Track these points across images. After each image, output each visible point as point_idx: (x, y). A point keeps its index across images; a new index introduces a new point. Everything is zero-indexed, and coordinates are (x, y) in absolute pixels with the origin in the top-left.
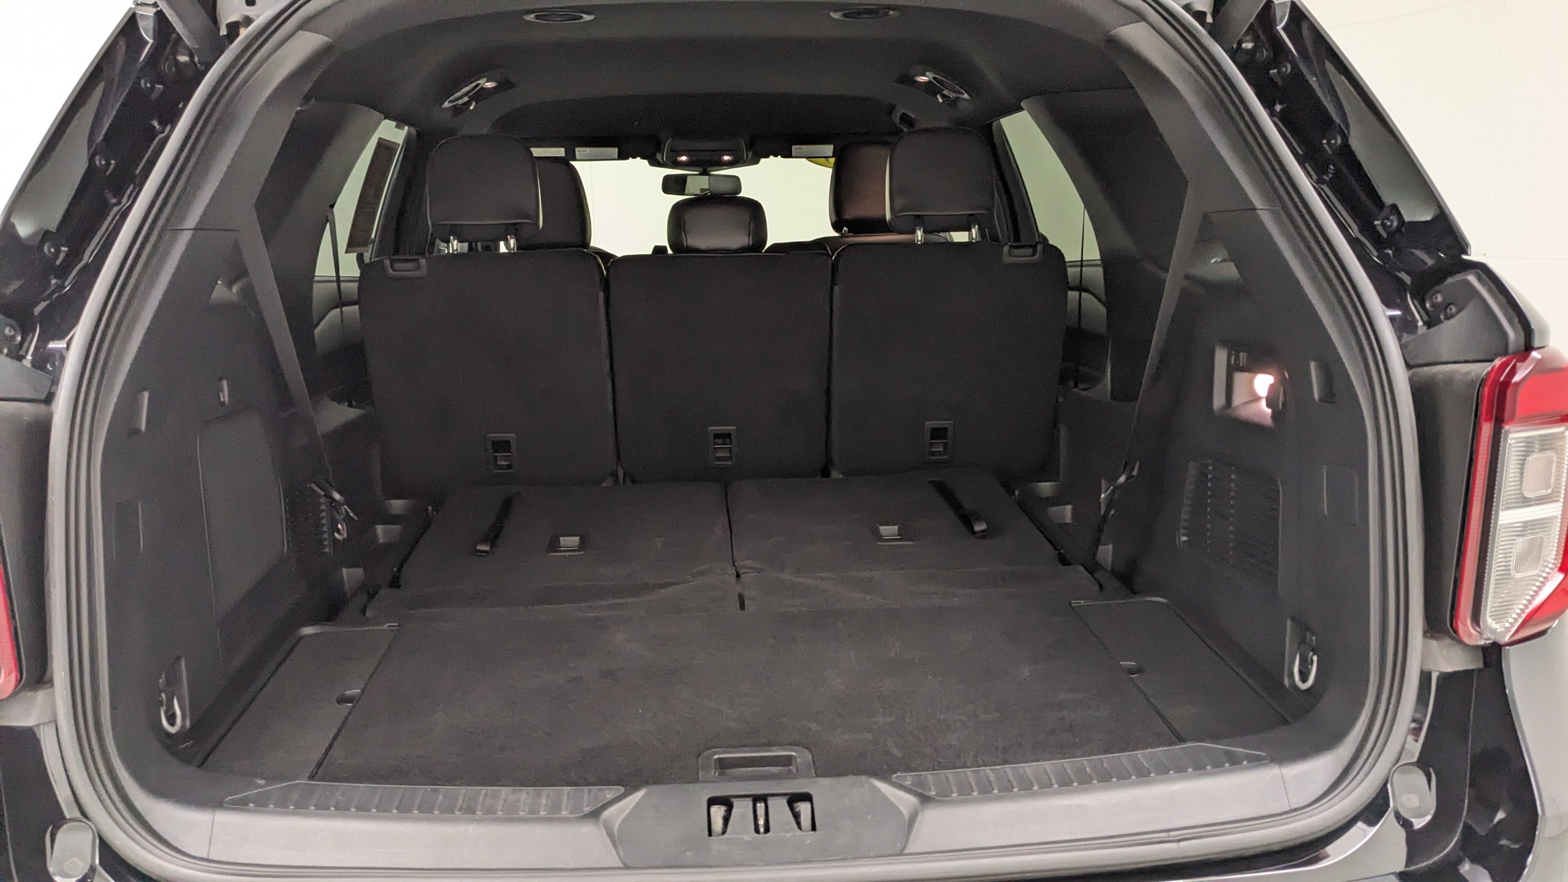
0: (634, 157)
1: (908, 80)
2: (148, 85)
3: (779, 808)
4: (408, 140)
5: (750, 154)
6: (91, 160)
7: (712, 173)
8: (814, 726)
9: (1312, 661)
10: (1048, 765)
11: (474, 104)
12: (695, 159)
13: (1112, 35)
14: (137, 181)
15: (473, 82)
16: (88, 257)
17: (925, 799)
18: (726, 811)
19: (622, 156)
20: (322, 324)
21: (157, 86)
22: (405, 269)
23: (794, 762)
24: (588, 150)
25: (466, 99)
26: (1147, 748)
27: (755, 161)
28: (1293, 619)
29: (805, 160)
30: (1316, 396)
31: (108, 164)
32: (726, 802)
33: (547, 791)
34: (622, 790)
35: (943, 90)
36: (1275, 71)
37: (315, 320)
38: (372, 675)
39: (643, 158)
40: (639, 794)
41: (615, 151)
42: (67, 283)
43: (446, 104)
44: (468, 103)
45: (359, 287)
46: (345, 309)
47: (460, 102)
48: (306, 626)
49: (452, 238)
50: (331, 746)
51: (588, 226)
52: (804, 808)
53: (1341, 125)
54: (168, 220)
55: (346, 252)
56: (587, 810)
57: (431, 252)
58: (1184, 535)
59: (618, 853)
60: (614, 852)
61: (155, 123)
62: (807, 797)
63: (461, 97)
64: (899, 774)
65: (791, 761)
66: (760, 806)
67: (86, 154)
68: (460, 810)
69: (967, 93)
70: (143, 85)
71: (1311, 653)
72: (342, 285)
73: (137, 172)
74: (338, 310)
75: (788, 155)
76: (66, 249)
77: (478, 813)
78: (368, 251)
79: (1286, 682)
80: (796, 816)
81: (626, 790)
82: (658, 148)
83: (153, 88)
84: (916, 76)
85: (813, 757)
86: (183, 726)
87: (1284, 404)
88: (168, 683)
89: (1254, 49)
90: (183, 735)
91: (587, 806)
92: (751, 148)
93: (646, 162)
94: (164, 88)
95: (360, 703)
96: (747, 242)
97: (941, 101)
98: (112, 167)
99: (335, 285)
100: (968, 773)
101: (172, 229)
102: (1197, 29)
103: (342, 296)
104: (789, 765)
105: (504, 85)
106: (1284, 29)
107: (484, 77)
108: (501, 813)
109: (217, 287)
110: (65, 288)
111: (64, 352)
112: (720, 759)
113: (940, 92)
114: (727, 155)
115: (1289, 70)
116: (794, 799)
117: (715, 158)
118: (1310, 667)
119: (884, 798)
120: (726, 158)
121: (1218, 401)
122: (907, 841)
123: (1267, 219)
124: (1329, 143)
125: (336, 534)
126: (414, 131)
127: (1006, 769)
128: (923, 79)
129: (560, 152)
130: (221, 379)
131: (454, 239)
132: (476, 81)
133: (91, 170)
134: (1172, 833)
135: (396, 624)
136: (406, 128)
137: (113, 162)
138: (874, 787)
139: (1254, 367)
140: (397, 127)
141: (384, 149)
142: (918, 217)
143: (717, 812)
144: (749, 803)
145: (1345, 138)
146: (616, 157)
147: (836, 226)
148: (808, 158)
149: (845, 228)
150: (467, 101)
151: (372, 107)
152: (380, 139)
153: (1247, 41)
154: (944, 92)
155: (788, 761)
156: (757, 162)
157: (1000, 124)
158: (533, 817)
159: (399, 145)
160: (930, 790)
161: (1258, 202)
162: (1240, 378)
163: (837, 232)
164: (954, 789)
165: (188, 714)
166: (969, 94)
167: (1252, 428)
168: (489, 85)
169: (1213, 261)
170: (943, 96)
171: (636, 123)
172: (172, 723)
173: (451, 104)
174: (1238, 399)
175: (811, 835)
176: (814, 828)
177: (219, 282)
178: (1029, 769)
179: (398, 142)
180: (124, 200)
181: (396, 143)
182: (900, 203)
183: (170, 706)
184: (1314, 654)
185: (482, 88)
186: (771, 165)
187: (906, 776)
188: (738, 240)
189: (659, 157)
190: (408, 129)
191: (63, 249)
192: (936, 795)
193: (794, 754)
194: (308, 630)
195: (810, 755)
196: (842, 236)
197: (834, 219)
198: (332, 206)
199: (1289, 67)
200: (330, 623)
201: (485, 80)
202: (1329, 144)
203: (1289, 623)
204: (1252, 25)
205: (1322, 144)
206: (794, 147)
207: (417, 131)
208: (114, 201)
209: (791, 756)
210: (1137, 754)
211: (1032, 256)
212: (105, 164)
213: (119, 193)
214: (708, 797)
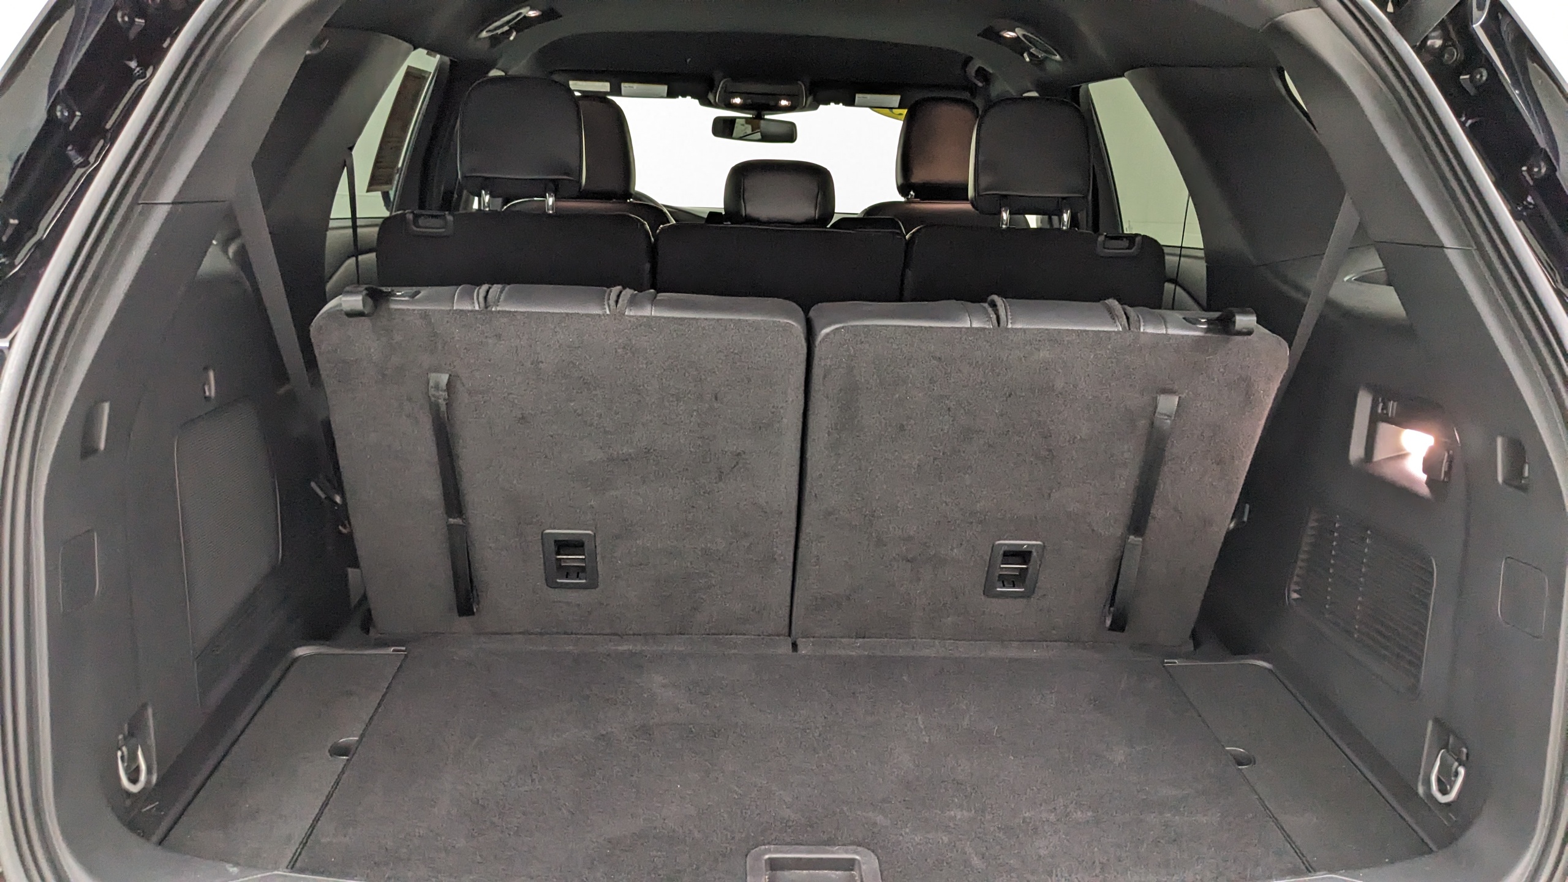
0: (684, 96)
1: (992, 34)
2: (126, 19)
4: (440, 69)
5: (810, 99)
6: (51, 110)
7: (767, 117)
8: (880, 819)
9: (1457, 774)
11: (514, 34)
12: (749, 101)
13: (1278, 22)
14: (109, 135)
15: (513, 12)
16: (44, 229)
19: (671, 94)
20: (335, 278)
21: (137, 20)
22: (431, 226)
23: (856, 867)
24: (636, 86)
25: (506, 28)
27: (814, 107)
28: (1437, 721)
29: (868, 109)
30: (1500, 479)
31: (72, 115)
35: (1031, 48)
36: (1467, 77)
37: (327, 269)
38: (371, 718)
39: (693, 97)
41: (664, 88)
42: (17, 261)
43: (484, 34)
44: (508, 33)
45: (379, 234)
46: (360, 258)
47: (499, 31)
48: (300, 646)
49: (483, 192)
50: (317, 820)
51: (632, 171)
53: (1548, 150)
54: (138, 195)
55: (368, 191)
57: (457, 208)
58: (1295, 591)
61: (133, 64)
63: (502, 26)
65: (853, 866)
67: (45, 105)
69: (1059, 54)
70: (120, 20)
71: (1456, 764)
72: (359, 230)
73: (108, 126)
74: (354, 259)
75: (850, 102)
76: (16, 222)
78: (392, 189)
79: (1421, 790)
82: (711, 86)
83: (132, 22)
84: (1001, 31)
85: (879, 860)
86: (148, 781)
87: (1447, 473)
88: (131, 734)
89: (1443, 47)
90: (146, 794)
92: (810, 94)
93: (696, 101)
94: (146, 22)
95: (356, 755)
96: (813, 215)
97: (1028, 59)
98: (77, 119)
99: (351, 231)
101: (144, 204)
102: (1380, 19)
103: (359, 244)
104: (852, 870)
105: (549, 15)
106: (1482, 25)
107: (528, 6)
109: (210, 250)
110: (15, 267)
111: (6, 351)
112: (769, 859)
113: (1027, 49)
114: (784, 99)
115: (1484, 78)
117: (772, 103)
118: (1453, 778)
120: (784, 103)
121: (1356, 451)
123: (1456, 259)
124: (1529, 171)
125: (340, 527)
126: (447, 59)
128: (1010, 34)
129: (604, 87)
130: (206, 369)
131: (486, 194)
132: (517, 10)
133: (51, 121)
135: (404, 648)
136: (438, 56)
137: (78, 113)
139: (1403, 420)
140: (428, 54)
141: (414, 77)
142: (1005, 196)
145: (1552, 169)
146: (665, 95)
147: (903, 189)
148: (871, 107)
149: (912, 193)
150: (507, 31)
151: (399, 37)
152: (409, 67)
153: (1434, 38)
154: (1031, 50)
155: (850, 865)
156: (816, 108)
157: (1088, 91)
159: (430, 73)
161: (1446, 237)
162: (1385, 429)
163: (902, 196)
165: (155, 767)
166: (1061, 56)
167: (1402, 493)
168: (532, 14)
169: (1346, 279)
170: (1031, 55)
171: (688, 60)
172: (134, 780)
173: (490, 34)
174: (1379, 455)
177: (214, 242)
179: (429, 70)
180: (92, 159)
181: (426, 72)
182: (984, 181)
183: (133, 757)
184: (1460, 765)
185: (525, 17)
186: (832, 113)
188: (803, 210)
189: (711, 97)
190: (441, 58)
191: (12, 221)
193: (857, 857)
194: (301, 651)
195: (875, 858)
196: (908, 202)
197: (900, 181)
198: (351, 149)
199: (1485, 73)
200: (328, 643)
201: (528, 8)
202: (1532, 171)
203: (1430, 724)
204: (1443, 21)
205: (1522, 171)
206: (857, 96)
207: (451, 60)
208: (80, 160)
209: (854, 860)
211: (1128, 248)
212: (68, 117)
213: (85, 150)
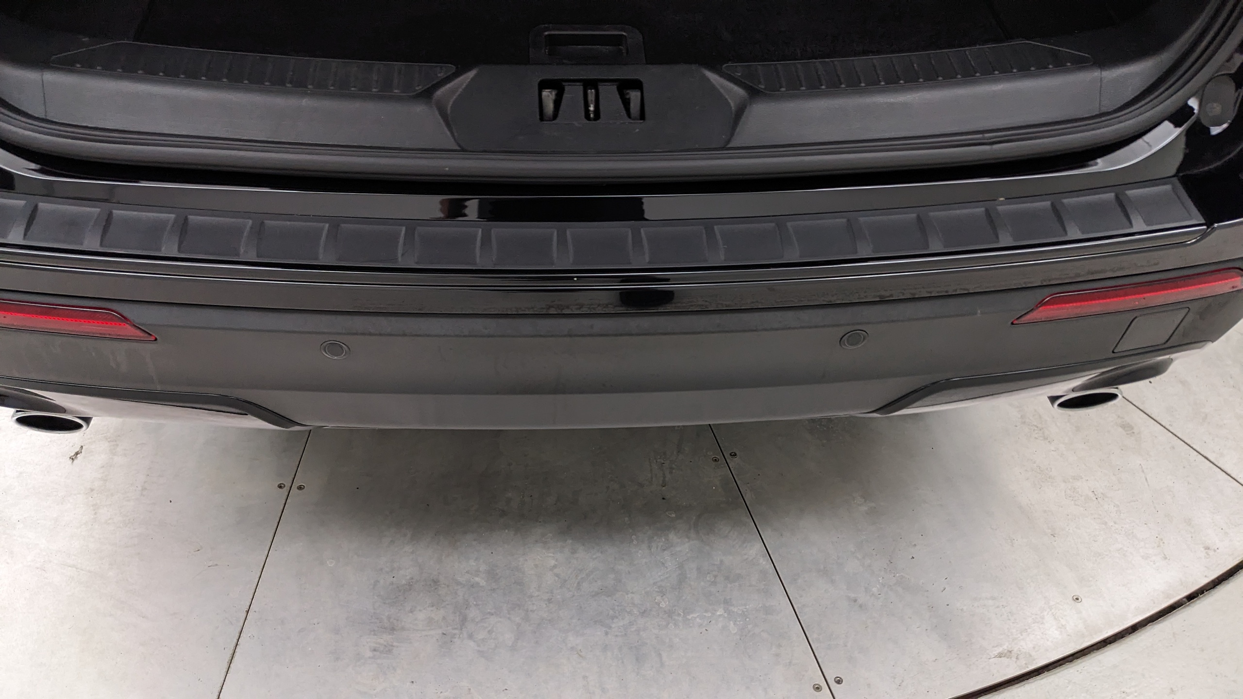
3: (610, 94)
10: (876, 59)
17: (754, 93)
18: (557, 95)
23: (624, 44)
26: (975, 45)
32: (557, 86)
33: (378, 65)
34: (452, 68)
40: (471, 74)
52: (634, 96)
56: (419, 89)
59: (452, 133)
60: (448, 133)
62: (637, 85)
64: (730, 64)
65: (622, 42)
66: (591, 93)
68: (291, 83)
77: (310, 87)
80: (626, 103)
81: (457, 68)
85: (643, 39)
91: (418, 86)
100: (799, 66)
104: (619, 45)
108: (332, 88)
112: (549, 35)
116: (625, 86)
119: (713, 88)
122: (732, 134)
127: (836, 63)
134: (987, 135)
138: (704, 76)
143: (548, 96)
144: (580, 89)
155: (617, 41)
158: (364, 93)
160: (760, 83)
164: (784, 84)
175: (641, 123)
176: (642, 116)
178: (859, 63)
187: (736, 66)
192: (765, 89)
193: (624, 34)
195: (641, 36)
209: (622, 37)
210: (965, 51)
214: (540, 79)
